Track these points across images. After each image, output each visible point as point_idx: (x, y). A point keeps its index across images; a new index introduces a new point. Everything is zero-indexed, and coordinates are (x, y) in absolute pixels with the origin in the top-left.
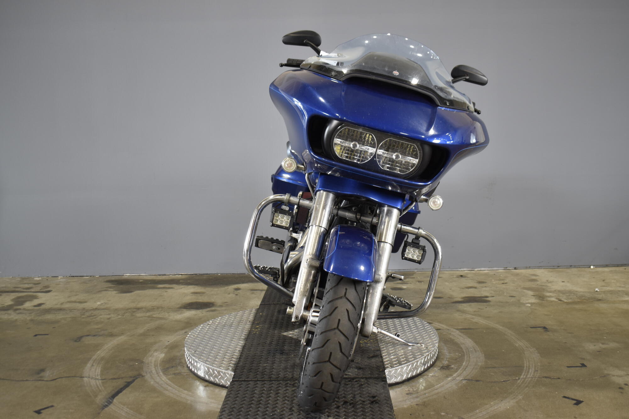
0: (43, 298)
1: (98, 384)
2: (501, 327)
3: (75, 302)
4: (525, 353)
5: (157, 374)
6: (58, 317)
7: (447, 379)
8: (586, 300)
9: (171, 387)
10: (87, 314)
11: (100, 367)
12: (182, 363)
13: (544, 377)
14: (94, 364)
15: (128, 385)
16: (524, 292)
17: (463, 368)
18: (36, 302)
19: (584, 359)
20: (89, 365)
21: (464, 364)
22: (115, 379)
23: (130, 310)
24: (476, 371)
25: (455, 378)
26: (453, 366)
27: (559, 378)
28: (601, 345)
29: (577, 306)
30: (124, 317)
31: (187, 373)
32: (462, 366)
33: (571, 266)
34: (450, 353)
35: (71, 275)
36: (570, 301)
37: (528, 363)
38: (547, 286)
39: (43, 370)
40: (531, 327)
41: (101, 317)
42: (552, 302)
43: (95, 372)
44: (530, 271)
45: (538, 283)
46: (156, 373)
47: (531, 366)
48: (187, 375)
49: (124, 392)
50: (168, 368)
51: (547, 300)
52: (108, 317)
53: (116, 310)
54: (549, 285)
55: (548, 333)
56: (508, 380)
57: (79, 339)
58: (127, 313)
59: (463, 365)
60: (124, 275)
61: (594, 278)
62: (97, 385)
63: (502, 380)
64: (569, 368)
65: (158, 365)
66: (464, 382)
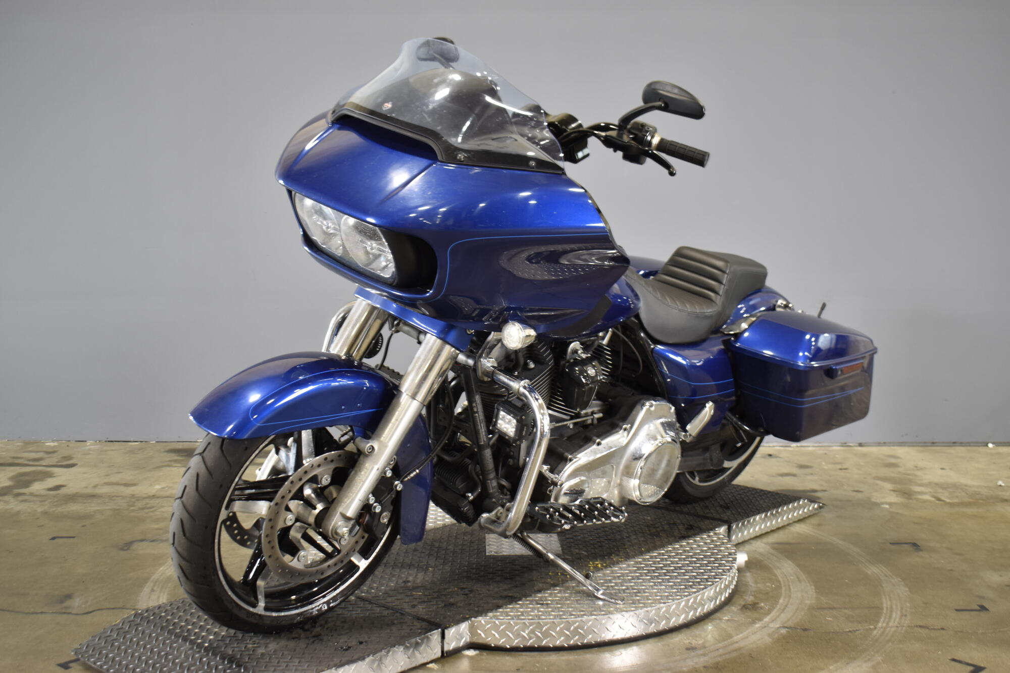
2: (841, 542)
3: (117, 484)
4: (884, 585)
6: (89, 508)
7: (753, 625)
8: (982, 500)
11: (166, 594)
13: (917, 626)
14: (155, 589)
16: (877, 484)
17: (780, 609)
19: (983, 598)
21: (781, 601)
24: (803, 614)
25: (768, 625)
26: (762, 604)
27: (942, 629)
29: (969, 511)
32: (777, 604)
33: (954, 443)
34: (756, 582)
36: (956, 500)
37: (889, 603)
38: (915, 475)
40: (891, 543)
41: (163, 509)
42: (925, 501)
44: (885, 450)
45: (900, 469)
47: (894, 607)
51: (917, 500)
54: (919, 473)
55: (921, 553)
56: (857, 630)
59: (780, 603)
61: (994, 463)
63: (848, 630)
64: (958, 613)
66: (783, 631)
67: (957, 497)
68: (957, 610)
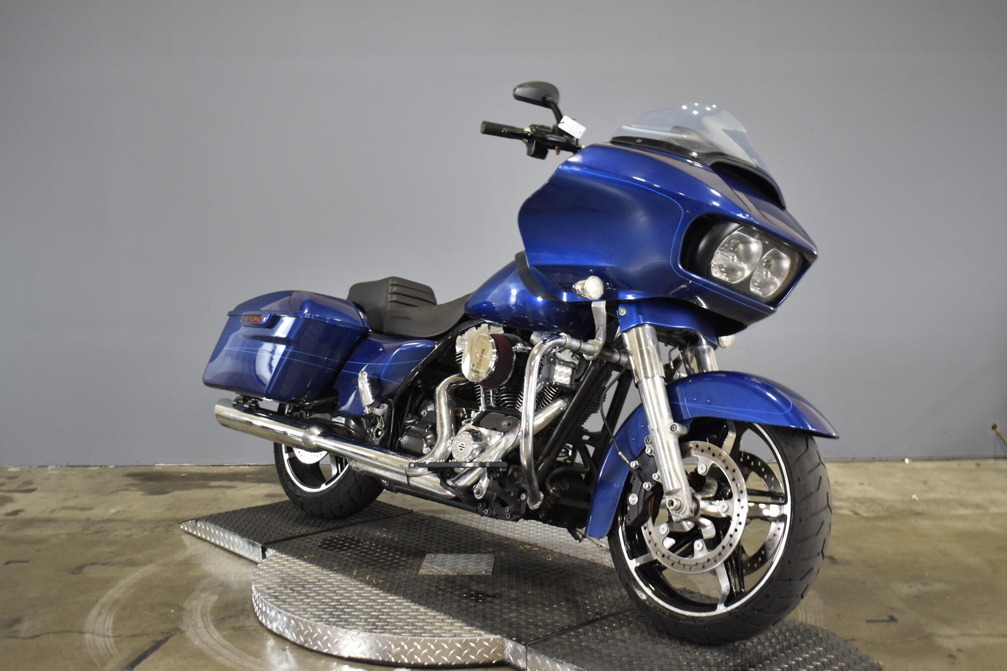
0: (21, 501)
1: (108, 643)
3: (74, 508)
5: (206, 628)
6: (45, 533)
8: (897, 513)
9: (227, 649)
10: (94, 528)
11: (112, 617)
12: (246, 611)
14: (103, 611)
15: (156, 646)
18: (10, 507)
19: (892, 609)
20: (94, 612)
22: (135, 636)
23: (163, 523)
28: (920, 586)
29: (883, 524)
30: (154, 533)
31: (254, 628)
33: (874, 459)
35: (69, 464)
36: (872, 515)
37: (804, 615)
38: (836, 491)
39: (18, 621)
41: (116, 533)
42: (843, 516)
43: (104, 624)
46: (203, 627)
48: (254, 630)
49: (151, 657)
50: (223, 619)
51: (836, 514)
52: (128, 533)
53: (141, 523)
54: (839, 488)
55: (837, 566)
57: (78, 570)
58: (158, 527)
60: (156, 465)
61: (910, 478)
62: (106, 645)
64: (868, 624)
65: (208, 613)
67: (873, 511)
68: (868, 621)
